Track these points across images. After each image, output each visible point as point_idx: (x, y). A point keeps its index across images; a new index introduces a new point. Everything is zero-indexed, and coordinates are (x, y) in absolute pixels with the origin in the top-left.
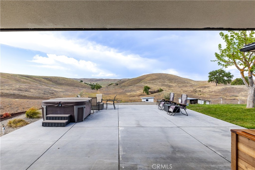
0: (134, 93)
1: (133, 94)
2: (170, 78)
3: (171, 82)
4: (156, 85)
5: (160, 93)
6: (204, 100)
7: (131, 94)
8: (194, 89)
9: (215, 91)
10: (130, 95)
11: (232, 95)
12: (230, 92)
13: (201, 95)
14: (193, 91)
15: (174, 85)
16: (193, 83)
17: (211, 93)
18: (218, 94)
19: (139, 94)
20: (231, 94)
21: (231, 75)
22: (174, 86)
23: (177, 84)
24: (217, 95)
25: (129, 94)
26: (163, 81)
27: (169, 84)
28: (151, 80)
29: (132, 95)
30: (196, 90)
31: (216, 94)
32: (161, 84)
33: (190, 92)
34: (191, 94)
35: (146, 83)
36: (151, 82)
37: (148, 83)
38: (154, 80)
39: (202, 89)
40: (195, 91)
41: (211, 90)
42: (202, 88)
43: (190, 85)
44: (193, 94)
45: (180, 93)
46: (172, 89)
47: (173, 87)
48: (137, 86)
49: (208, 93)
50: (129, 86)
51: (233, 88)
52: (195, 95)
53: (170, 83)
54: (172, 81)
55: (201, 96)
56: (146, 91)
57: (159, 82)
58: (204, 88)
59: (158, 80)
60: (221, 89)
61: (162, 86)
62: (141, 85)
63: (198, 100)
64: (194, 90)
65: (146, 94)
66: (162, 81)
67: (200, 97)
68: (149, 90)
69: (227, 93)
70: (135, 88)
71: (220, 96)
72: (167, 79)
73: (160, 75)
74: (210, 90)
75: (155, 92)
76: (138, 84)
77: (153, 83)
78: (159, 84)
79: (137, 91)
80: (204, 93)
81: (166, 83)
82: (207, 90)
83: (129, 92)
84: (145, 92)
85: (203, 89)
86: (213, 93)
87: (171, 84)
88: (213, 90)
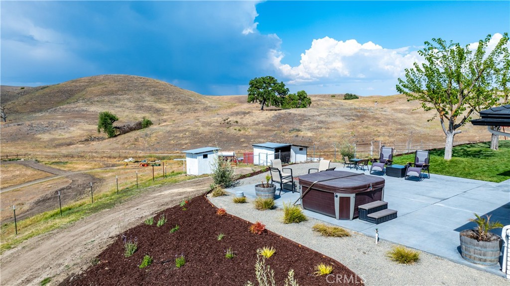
0: (63, 133)
1: (61, 137)
2: (156, 89)
3: (159, 100)
4: (121, 107)
5: (146, 131)
6: (300, 146)
7: (52, 137)
8: (224, 118)
9: (263, 122)
10: (53, 140)
11: (291, 129)
12: (287, 123)
13: (240, 130)
14: (223, 122)
15: (167, 107)
16: (207, 102)
17: (257, 127)
18: (270, 128)
19: (80, 136)
20: (290, 126)
21: (285, 88)
22: (167, 110)
23: (174, 105)
24: (269, 130)
25: (46, 137)
26: (138, 96)
27: (154, 105)
28: (106, 95)
29: (61, 141)
30: (229, 120)
31: (267, 128)
32: (133, 105)
33: (217, 126)
34: (221, 129)
35: (92, 103)
36: (106, 98)
37: (97, 101)
38: (111, 93)
39: (240, 119)
40: (228, 123)
41: (257, 120)
42: (239, 117)
43: (202, 106)
44: (225, 129)
45: (196, 128)
46: (165, 117)
47: (167, 112)
48: (63, 112)
49: (253, 127)
50: (34, 112)
51: (290, 114)
52: (229, 132)
53: (155, 102)
54: (162, 96)
55: (242, 132)
56: (106, 127)
57: (129, 100)
58: (243, 116)
59: (125, 94)
60: (273, 117)
61: (137, 109)
62: (77, 109)
63: (292, 147)
64: (225, 120)
65: (106, 135)
66: (136, 96)
67: (239, 135)
68: (115, 124)
69: (283, 124)
70: (59, 119)
71: (274, 131)
72: (147, 93)
73: (128, 80)
74: (254, 119)
75: (131, 129)
76: (65, 106)
77: (111, 103)
78: (129, 104)
79: (72, 129)
80: (244, 127)
81: (146, 104)
82: (247, 120)
83: (44, 132)
84: (102, 130)
85: (242, 118)
86: (261, 127)
87: (159, 106)
88: (260, 120)
